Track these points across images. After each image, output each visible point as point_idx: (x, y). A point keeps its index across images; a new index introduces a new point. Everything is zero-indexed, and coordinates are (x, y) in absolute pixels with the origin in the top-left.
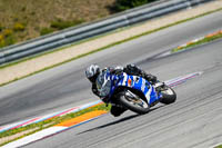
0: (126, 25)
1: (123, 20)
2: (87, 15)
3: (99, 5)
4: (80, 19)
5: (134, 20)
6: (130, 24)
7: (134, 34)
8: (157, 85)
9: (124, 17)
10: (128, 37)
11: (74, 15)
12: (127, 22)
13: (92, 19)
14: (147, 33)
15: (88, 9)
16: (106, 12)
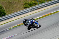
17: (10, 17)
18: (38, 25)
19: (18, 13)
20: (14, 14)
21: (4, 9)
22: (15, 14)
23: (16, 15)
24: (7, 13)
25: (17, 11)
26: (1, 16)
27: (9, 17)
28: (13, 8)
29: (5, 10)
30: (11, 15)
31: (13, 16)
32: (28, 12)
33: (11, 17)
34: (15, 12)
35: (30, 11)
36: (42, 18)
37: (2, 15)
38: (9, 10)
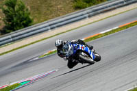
1: (9, 38)
5: (16, 38)
6: (14, 41)
7: (16, 47)
9: (10, 36)
10: (12, 49)
12: (12, 39)
17: (42, 30)
18: (91, 55)
19: (60, 20)
20: (50, 23)
21: (27, 10)
22: (54, 22)
23: (55, 26)
24: (35, 21)
25: (59, 16)
26: (20, 26)
27: (39, 29)
28: (48, 9)
29: (29, 14)
30: (44, 25)
31: (49, 28)
33: (44, 29)
34: (53, 17)
36: (116, 33)
37: (23, 24)
38: (39, 13)
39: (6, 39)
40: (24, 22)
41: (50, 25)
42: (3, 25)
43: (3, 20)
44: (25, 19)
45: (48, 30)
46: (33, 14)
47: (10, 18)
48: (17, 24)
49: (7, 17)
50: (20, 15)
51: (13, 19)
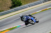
0: (14, 11)
1: (13, 10)
2: (5, 9)
3: (8, 7)
4: (3, 10)
5: (16, 10)
6: (15, 11)
7: (16, 13)
8: (35, 19)
9: (13, 9)
11: (2, 9)
12: (14, 10)
13: (6, 10)
14: (19, 13)
15: (5, 8)
16: (9, 8)
24: (23, 4)
25: (32, 2)
30: (26, 5)
31: (28, 6)
32: (42, 3)
34: (30, 2)
35: (43, 2)
38: (25, 1)
39: (12, 10)
40: (19, 4)
41: (29, 5)
42: (11, 5)
43: (11, 4)
44: (19, 3)
45: (28, 7)
46: (22, 1)
47: (13, 3)
48: (16, 5)
49: (13, 2)
50: (18, 2)
51: (15, 3)
